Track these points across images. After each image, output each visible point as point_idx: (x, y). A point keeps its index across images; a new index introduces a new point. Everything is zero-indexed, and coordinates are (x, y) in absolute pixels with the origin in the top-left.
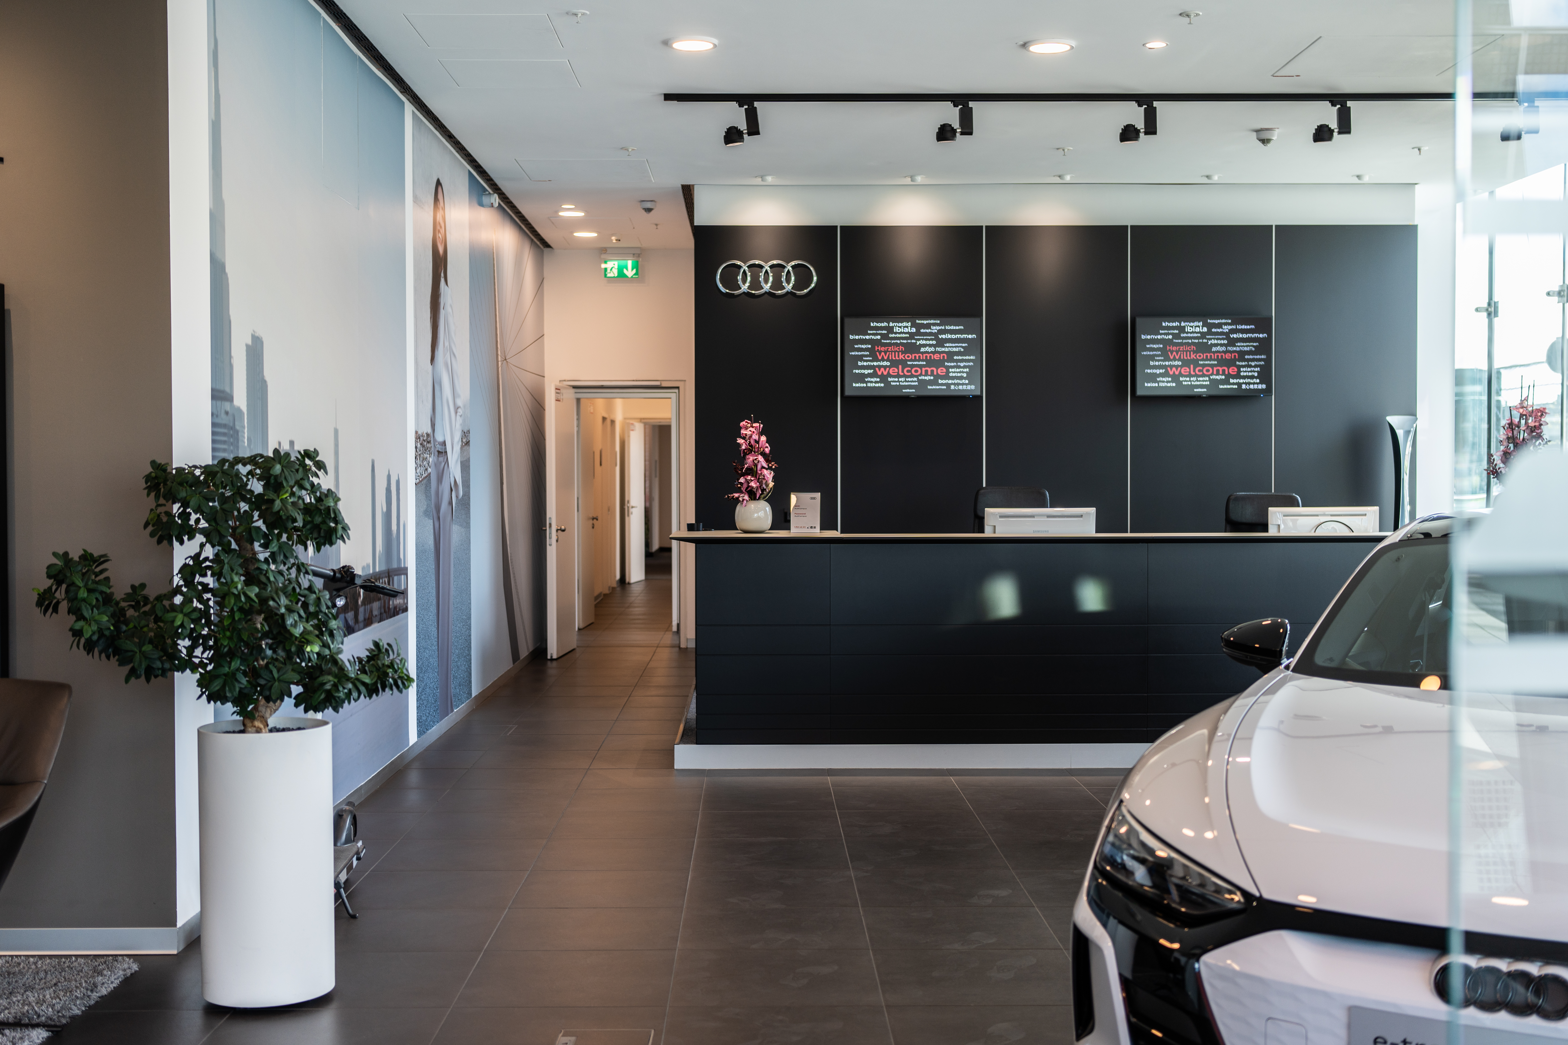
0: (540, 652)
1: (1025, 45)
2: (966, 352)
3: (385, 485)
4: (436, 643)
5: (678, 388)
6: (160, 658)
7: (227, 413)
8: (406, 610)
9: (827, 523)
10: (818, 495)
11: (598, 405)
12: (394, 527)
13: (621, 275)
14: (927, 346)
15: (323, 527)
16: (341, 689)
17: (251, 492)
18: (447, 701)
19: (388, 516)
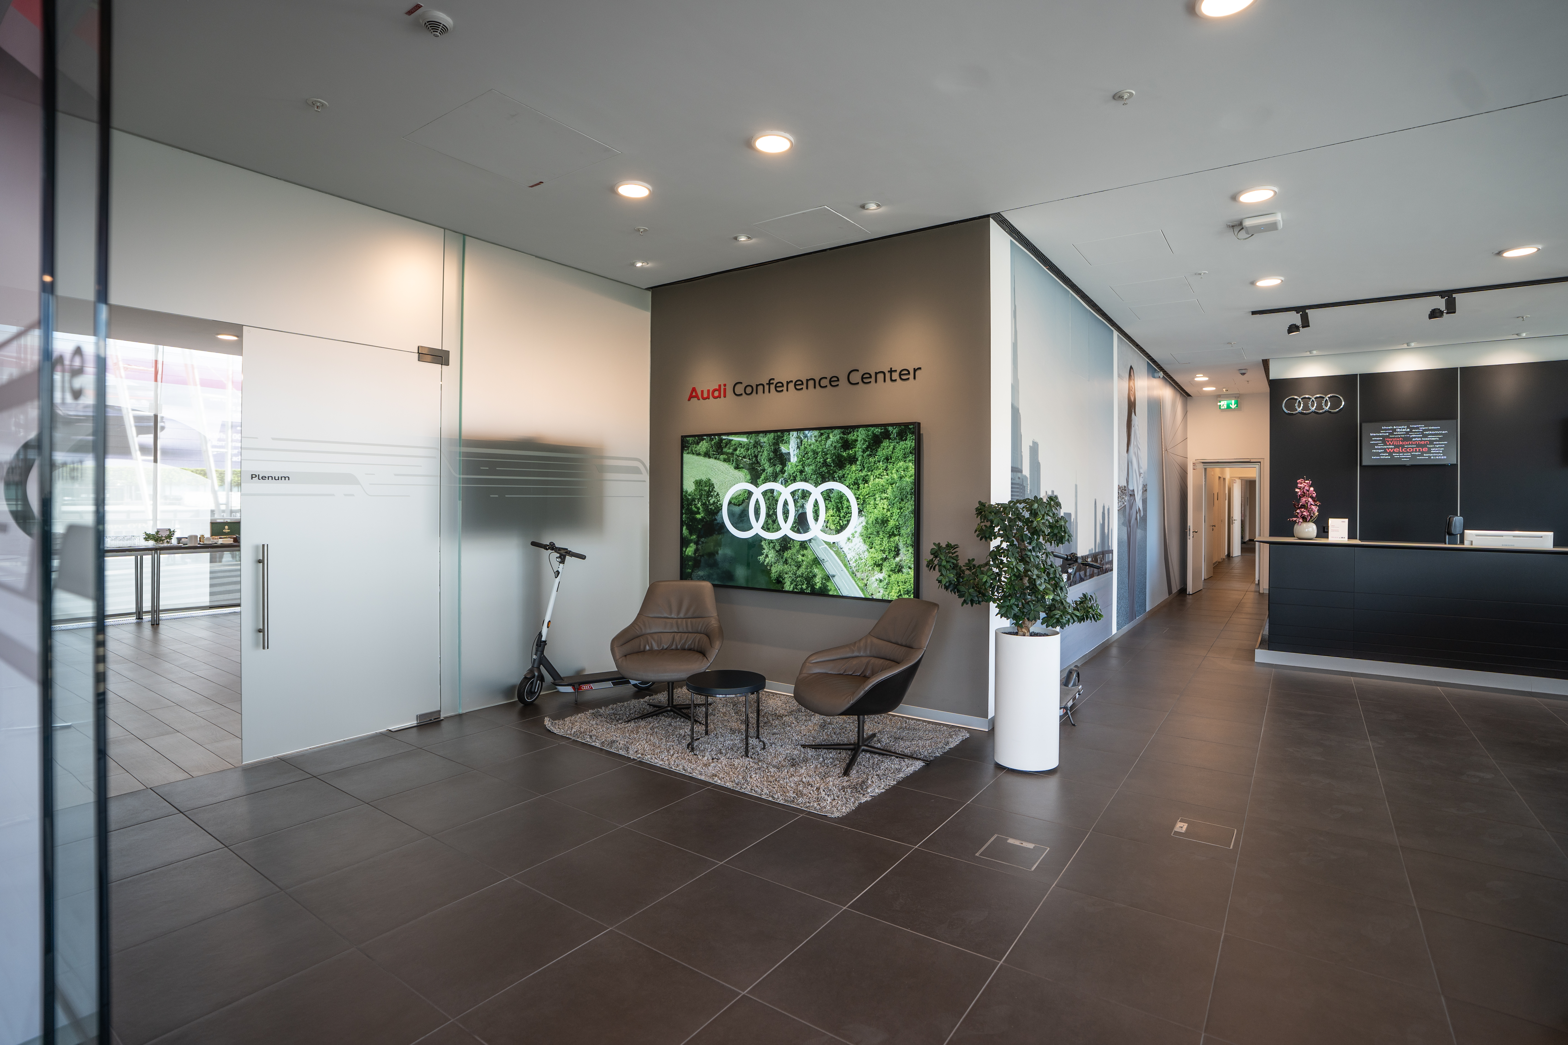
0: (1183, 591)
1: (1500, 253)
2: (1441, 440)
3: (1102, 511)
4: (1127, 586)
5: (1260, 462)
6: (977, 596)
7: (1019, 478)
8: (1112, 570)
9: (1351, 535)
10: (1347, 520)
11: (1217, 471)
12: (1106, 531)
13: (1229, 407)
14: (1416, 438)
15: (1059, 535)
16: (1064, 618)
17: (1024, 516)
18: (1133, 614)
19: (1103, 526)
